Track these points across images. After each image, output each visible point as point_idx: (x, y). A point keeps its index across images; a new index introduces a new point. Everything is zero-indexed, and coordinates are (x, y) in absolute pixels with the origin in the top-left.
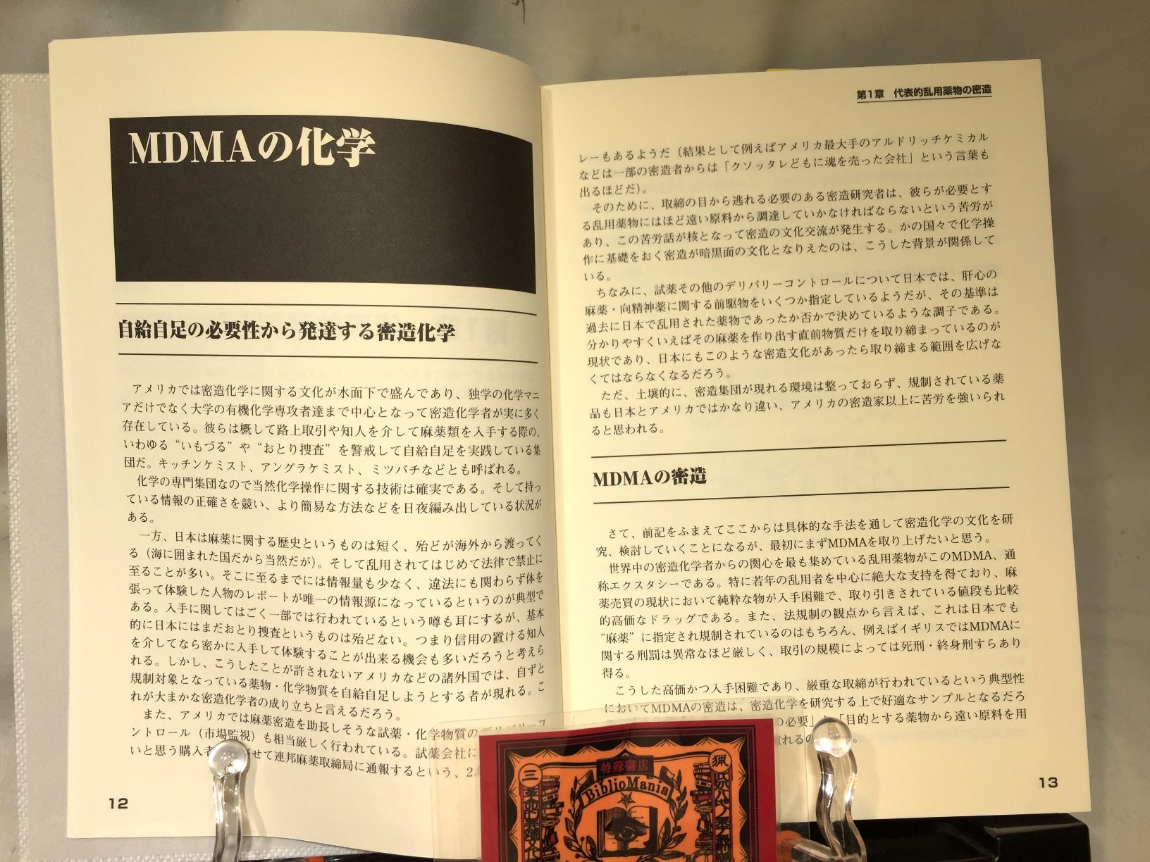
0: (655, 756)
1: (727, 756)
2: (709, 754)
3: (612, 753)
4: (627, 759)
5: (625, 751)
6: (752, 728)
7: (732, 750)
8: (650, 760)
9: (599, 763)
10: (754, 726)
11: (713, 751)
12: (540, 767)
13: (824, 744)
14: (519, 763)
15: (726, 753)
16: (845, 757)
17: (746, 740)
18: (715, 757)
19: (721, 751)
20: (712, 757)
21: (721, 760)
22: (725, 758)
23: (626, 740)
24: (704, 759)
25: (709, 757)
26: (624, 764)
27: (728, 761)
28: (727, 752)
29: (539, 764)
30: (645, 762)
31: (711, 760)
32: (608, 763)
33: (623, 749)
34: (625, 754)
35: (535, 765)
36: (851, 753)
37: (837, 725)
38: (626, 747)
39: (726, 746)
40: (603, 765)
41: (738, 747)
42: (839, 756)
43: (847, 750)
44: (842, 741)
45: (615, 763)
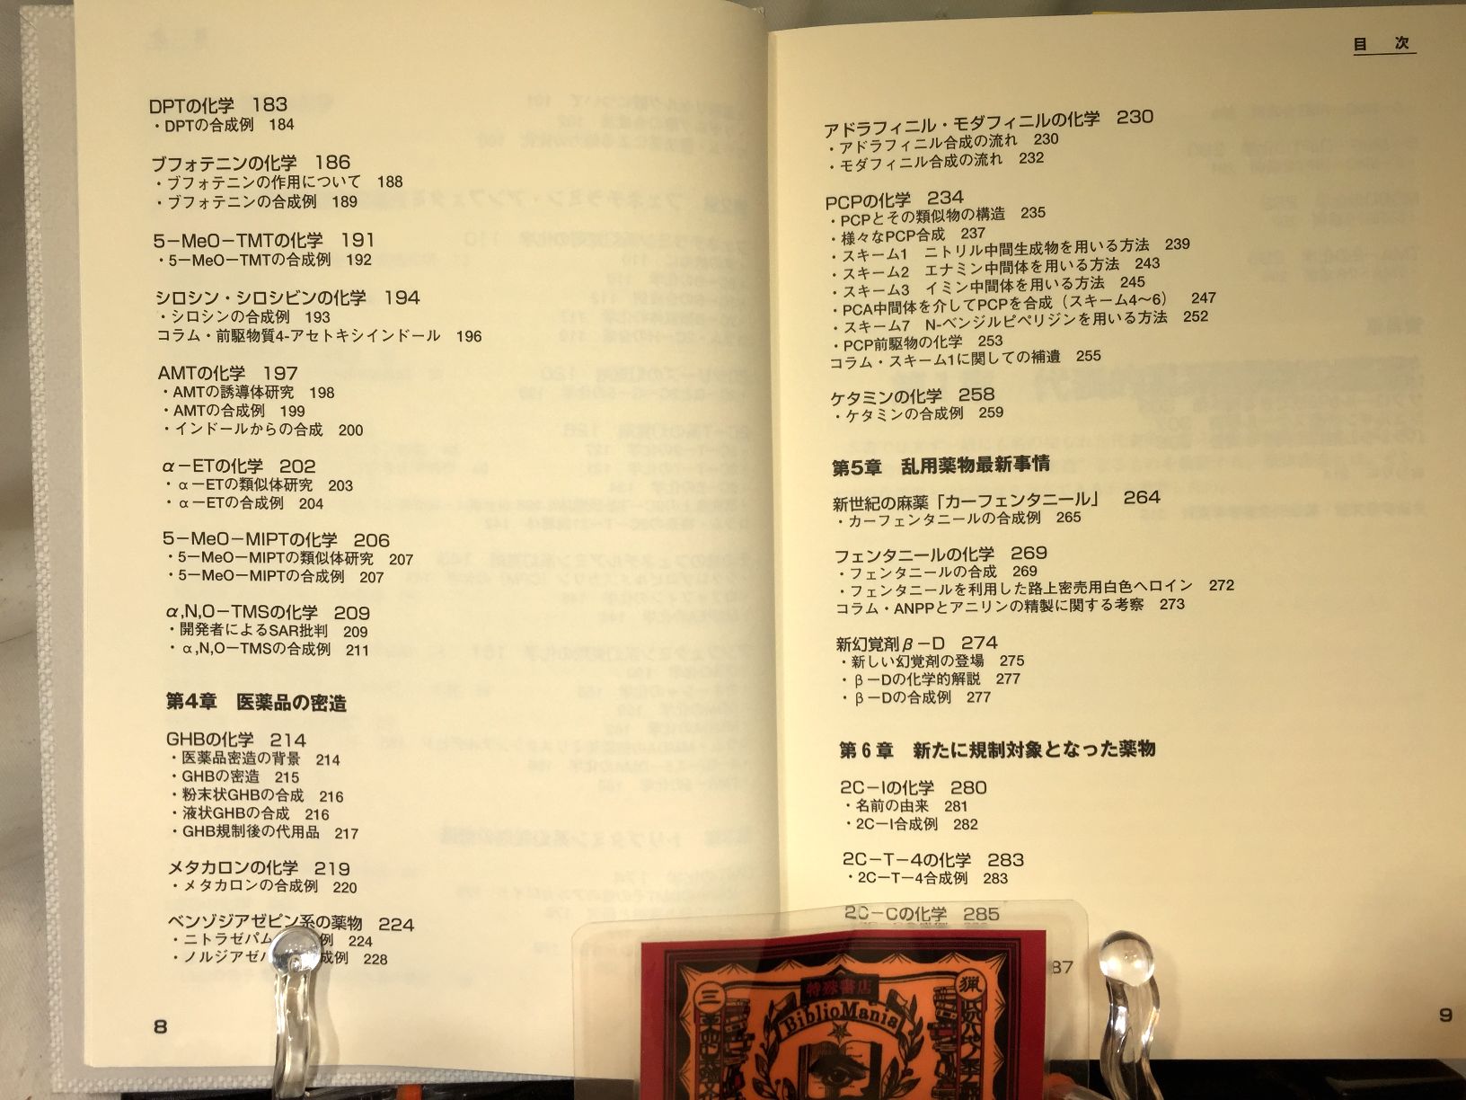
0: (881, 976)
1: (981, 977)
2: (956, 974)
3: (823, 970)
4: (843, 978)
5: (840, 967)
6: (1017, 942)
7: (988, 971)
8: (875, 980)
9: (804, 983)
10: (1019, 939)
11: (962, 972)
12: (725, 986)
13: (1112, 965)
14: (696, 981)
15: (978, 974)
16: (1145, 985)
17: (1008, 959)
18: (964, 979)
19: (972, 972)
20: (960, 978)
21: (973, 984)
22: (978, 981)
23: (842, 953)
24: (948, 982)
25: (956, 980)
26: (839, 984)
27: (981, 985)
28: (981, 974)
29: (722, 983)
30: (868, 983)
31: (958, 983)
32: (816, 983)
33: (838, 964)
34: (841, 971)
35: (718, 984)
36: (1152, 981)
37: (1137, 944)
38: (841, 962)
39: (980, 965)
40: (810, 985)
41: (996, 966)
42: (1138, 985)
43: (1148, 977)
44: (1139, 964)
45: (826, 983)
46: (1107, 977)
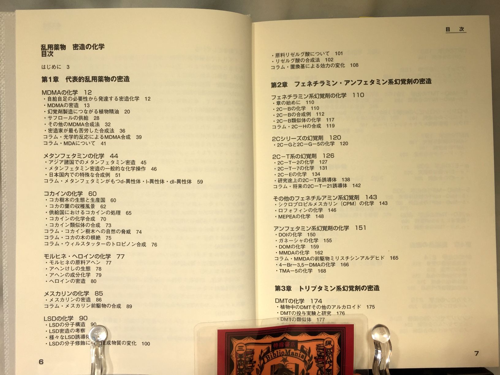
0: (299, 340)
1: (332, 341)
2: (324, 340)
3: (279, 339)
4: (285, 341)
5: (285, 338)
6: (344, 328)
7: (335, 338)
8: (296, 342)
9: (272, 343)
11: (326, 339)
12: (246, 345)
13: (376, 336)
14: (236, 343)
16: (387, 343)
17: (341, 334)
18: (327, 341)
19: (329, 339)
21: (329, 343)
23: (285, 333)
24: (321, 342)
26: (284, 344)
27: (332, 343)
28: (332, 339)
29: (245, 343)
30: (294, 343)
31: (324, 343)
33: (284, 337)
34: (285, 339)
35: (243, 344)
36: (389, 341)
37: (384, 329)
39: (332, 336)
40: (274, 344)
41: (337, 337)
42: (384, 342)
43: (388, 340)
44: (385, 336)
45: (280, 343)
46: (374, 340)
